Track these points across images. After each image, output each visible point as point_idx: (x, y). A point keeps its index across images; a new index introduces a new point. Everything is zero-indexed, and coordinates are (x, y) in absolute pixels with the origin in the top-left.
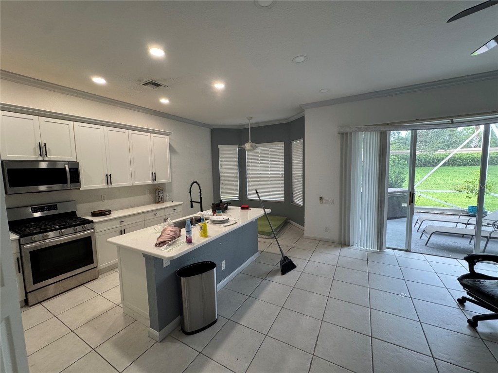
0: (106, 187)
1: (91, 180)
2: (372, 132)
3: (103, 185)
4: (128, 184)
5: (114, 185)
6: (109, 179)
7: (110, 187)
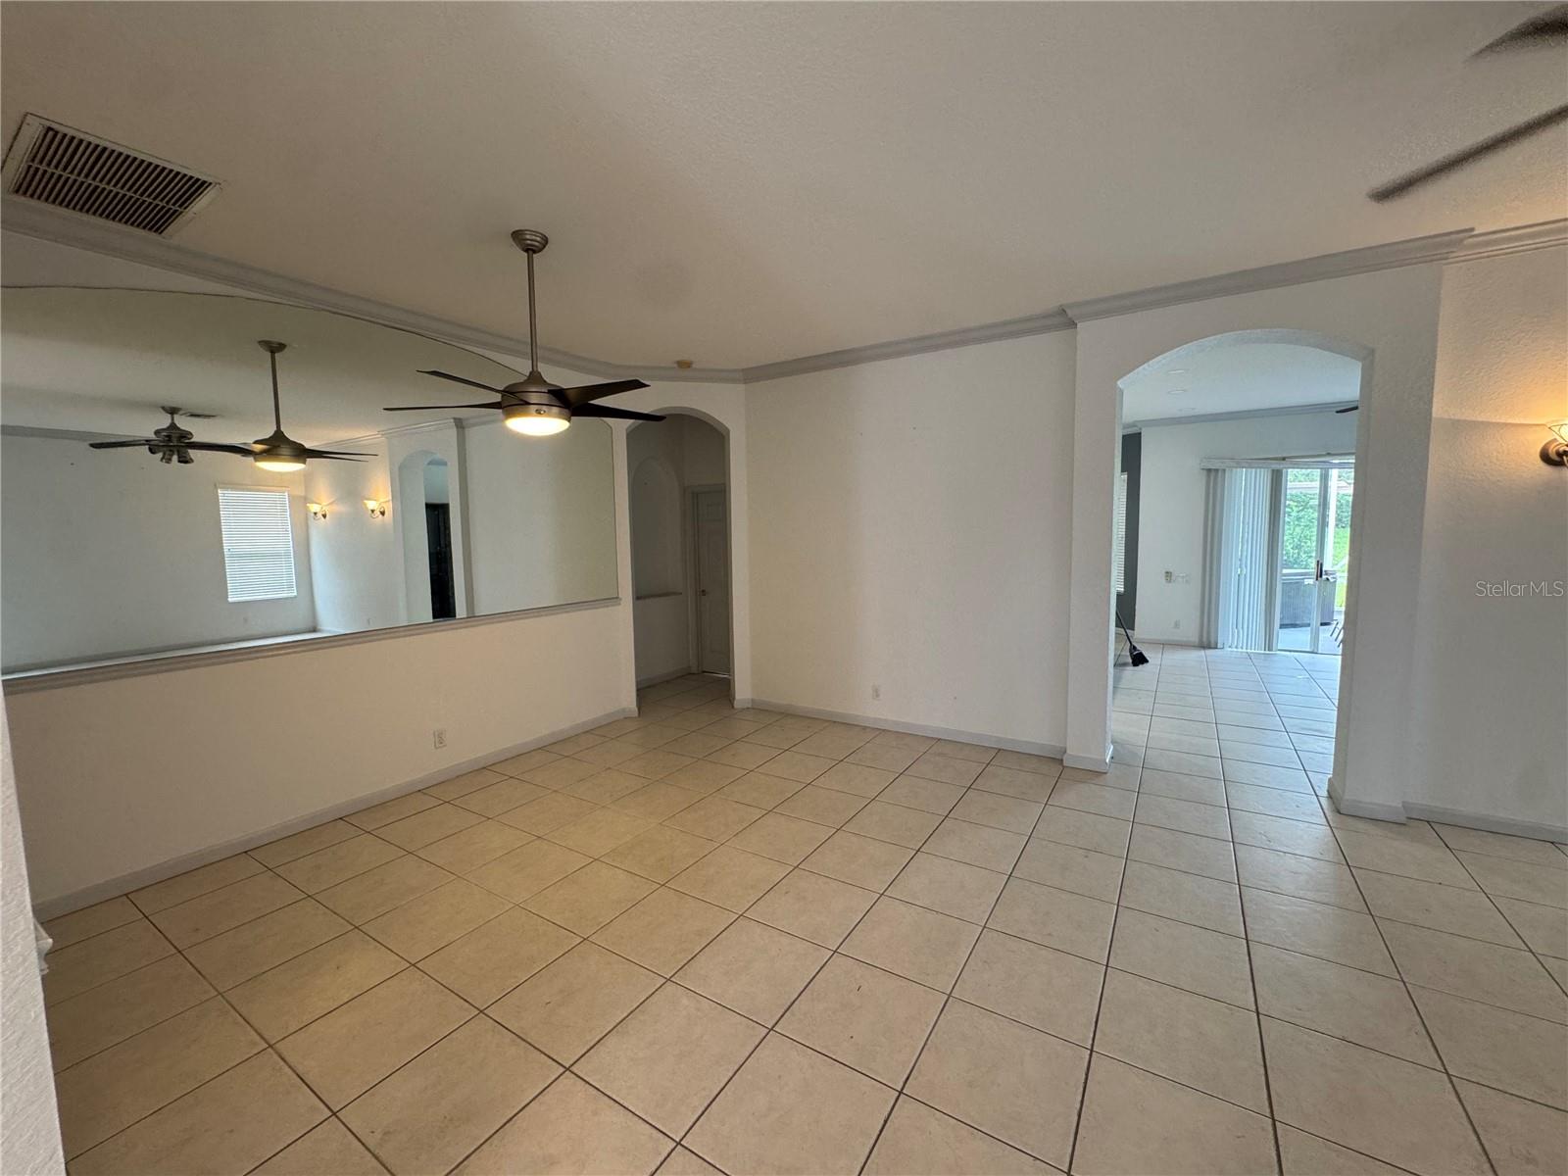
2: (1258, 470)
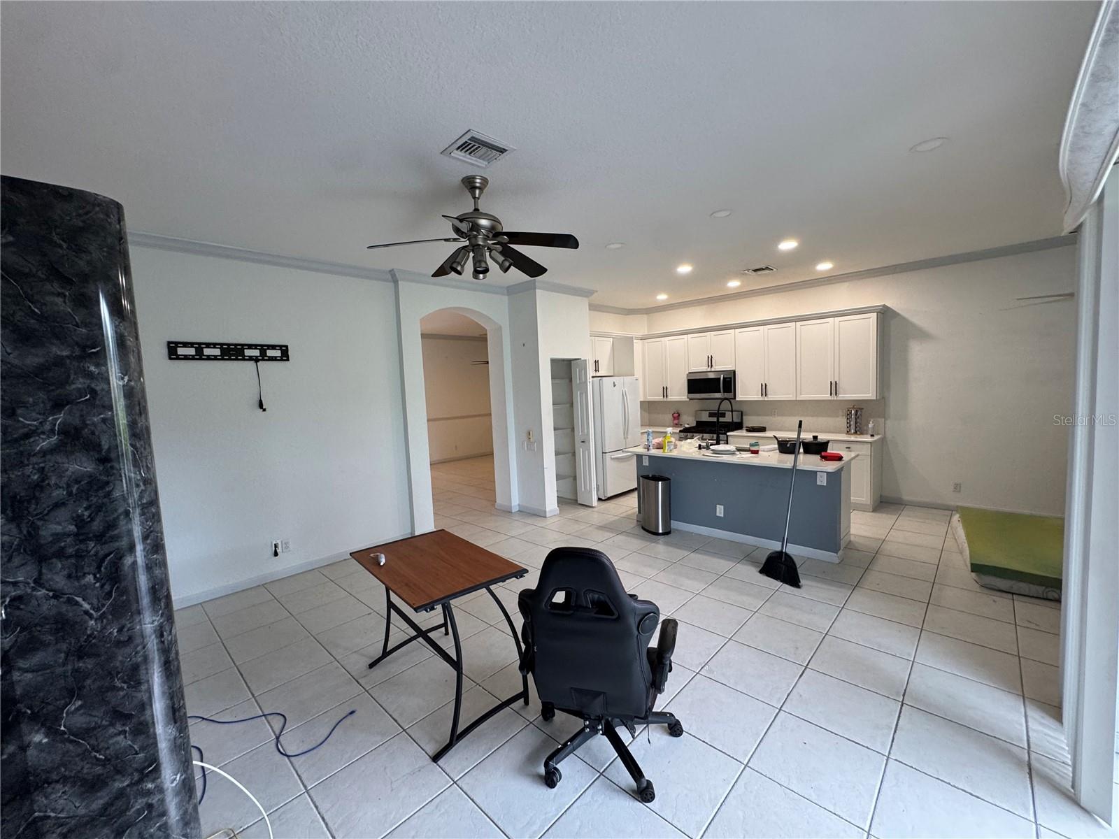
0: (762, 399)
1: (746, 391)
3: (758, 397)
4: (791, 397)
5: (771, 397)
6: (764, 390)
7: (766, 399)
